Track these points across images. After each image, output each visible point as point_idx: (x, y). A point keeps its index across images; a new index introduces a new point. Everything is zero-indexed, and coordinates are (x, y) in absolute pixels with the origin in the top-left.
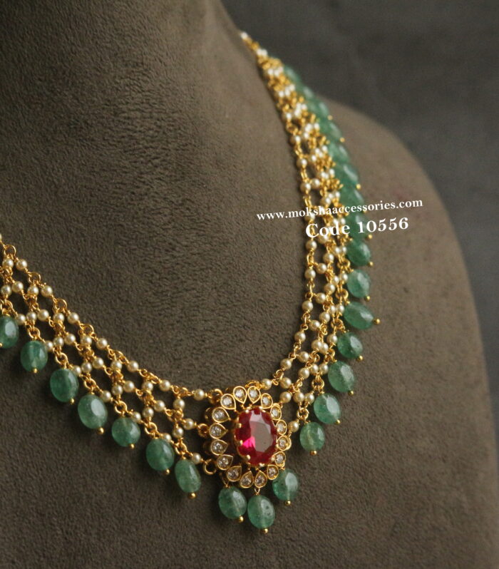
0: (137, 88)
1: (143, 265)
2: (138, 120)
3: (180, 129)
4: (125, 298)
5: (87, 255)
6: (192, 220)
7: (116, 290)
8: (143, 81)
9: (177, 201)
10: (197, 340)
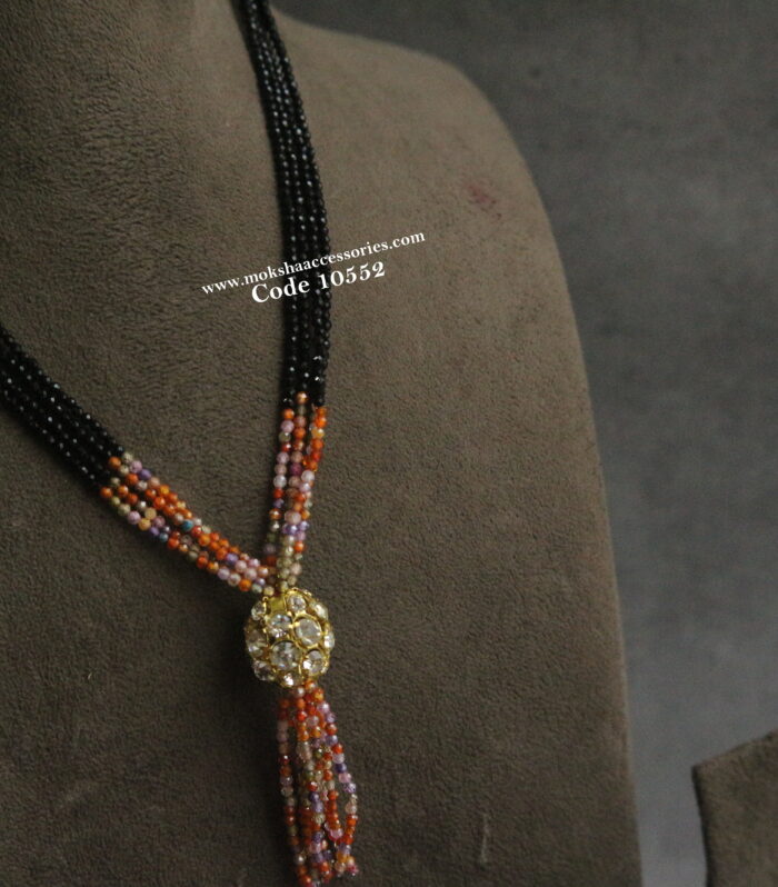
0: (102, 106)
1: (123, 336)
2: (107, 149)
3: (162, 153)
4: (102, 381)
5: (50, 330)
6: (182, 270)
7: (89, 371)
8: (110, 97)
9: (163, 249)
10: (198, 425)
